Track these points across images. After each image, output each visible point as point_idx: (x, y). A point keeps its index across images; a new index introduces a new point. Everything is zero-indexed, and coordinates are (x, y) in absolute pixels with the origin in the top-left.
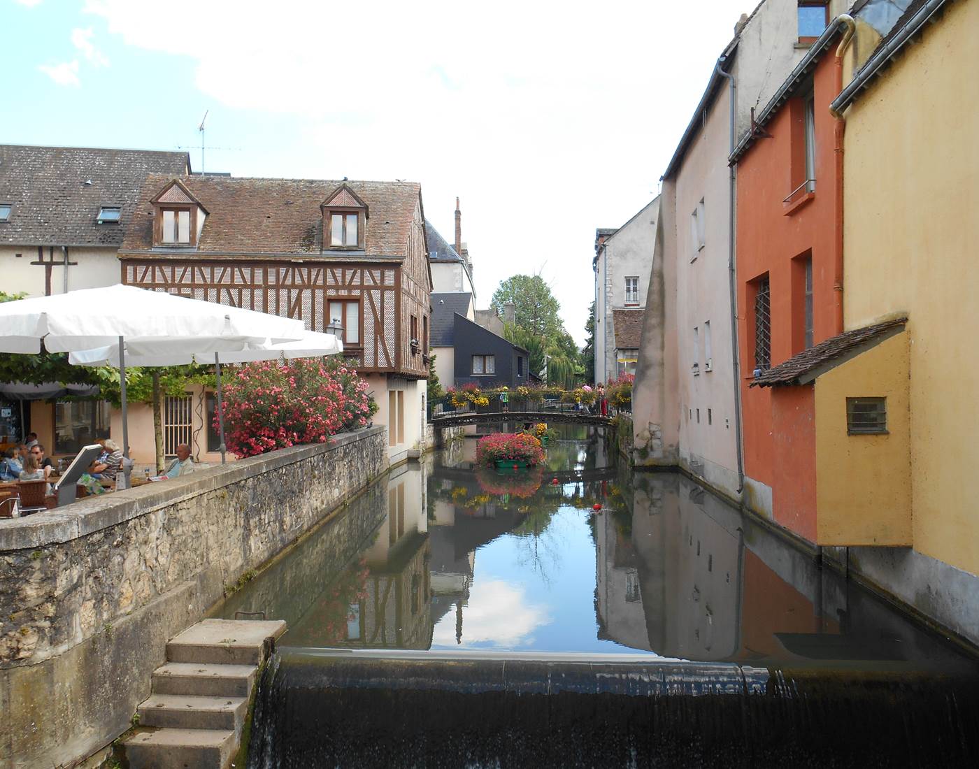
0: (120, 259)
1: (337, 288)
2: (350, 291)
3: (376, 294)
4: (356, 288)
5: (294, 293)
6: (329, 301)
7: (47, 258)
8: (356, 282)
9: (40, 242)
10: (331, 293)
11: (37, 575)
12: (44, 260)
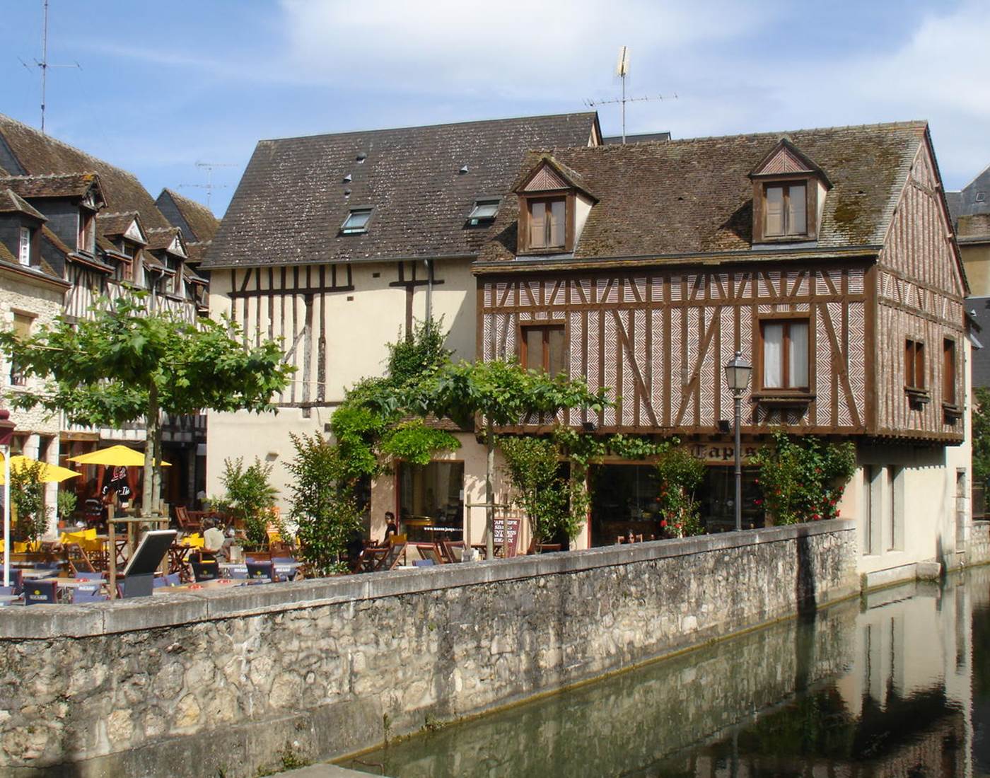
0: (475, 275)
1: (773, 302)
2: (793, 306)
3: (834, 309)
4: (802, 300)
5: (709, 313)
6: (763, 324)
7: (408, 277)
8: (803, 290)
9: (402, 255)
10: (765, 310)
11: (47, 671)
12: (406, 280)
